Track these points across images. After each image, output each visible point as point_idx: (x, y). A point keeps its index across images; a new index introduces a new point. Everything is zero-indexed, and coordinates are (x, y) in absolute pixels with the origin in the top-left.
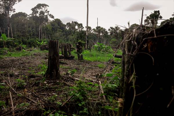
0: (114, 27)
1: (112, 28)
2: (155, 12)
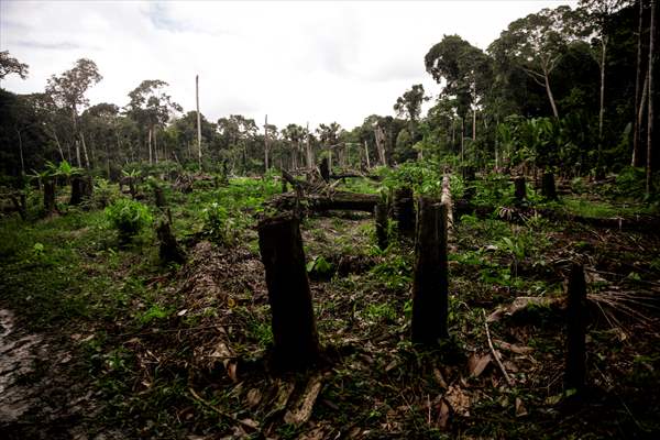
0: (328, 124)
1: (323, 126)
2: (415, 88)
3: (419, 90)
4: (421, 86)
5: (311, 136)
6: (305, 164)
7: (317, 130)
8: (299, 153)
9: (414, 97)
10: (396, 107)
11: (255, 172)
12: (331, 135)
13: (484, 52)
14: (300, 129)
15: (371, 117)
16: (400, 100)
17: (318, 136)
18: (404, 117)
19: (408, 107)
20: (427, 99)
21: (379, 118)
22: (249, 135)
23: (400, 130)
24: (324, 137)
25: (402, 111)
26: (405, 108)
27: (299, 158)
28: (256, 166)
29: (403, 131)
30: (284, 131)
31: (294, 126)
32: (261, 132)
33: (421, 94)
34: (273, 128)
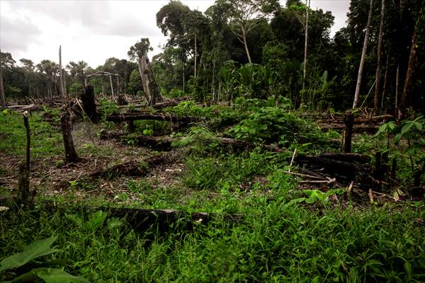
3: (146, 43)
4: (147, 40)
5: (63, 70)
6: (59, 93)
7: (68, 66)
8: (54, 83)
9: (142, 47)
10: (130, 53)
11: (13, 97)
12: (80, 71)
13: (203, 14)
14: (54, 64)
15: (110, 59)
16: (132, 48)
17: (68, 71)
18: (135, 61)
19: (138, 53)
20: (152, 49)
21: (117, 60)
22: (6, 66)
23: (132, 70)
24: (73, 73)
25: (134, 56)
26: (136, 55)
27: (53, 87)
28: (14, 93)
29: (135, 70)
30: (39, 66)
31: (48, 61)
32: (19, 64)
33: (148, 45)
34: (29, 62)
